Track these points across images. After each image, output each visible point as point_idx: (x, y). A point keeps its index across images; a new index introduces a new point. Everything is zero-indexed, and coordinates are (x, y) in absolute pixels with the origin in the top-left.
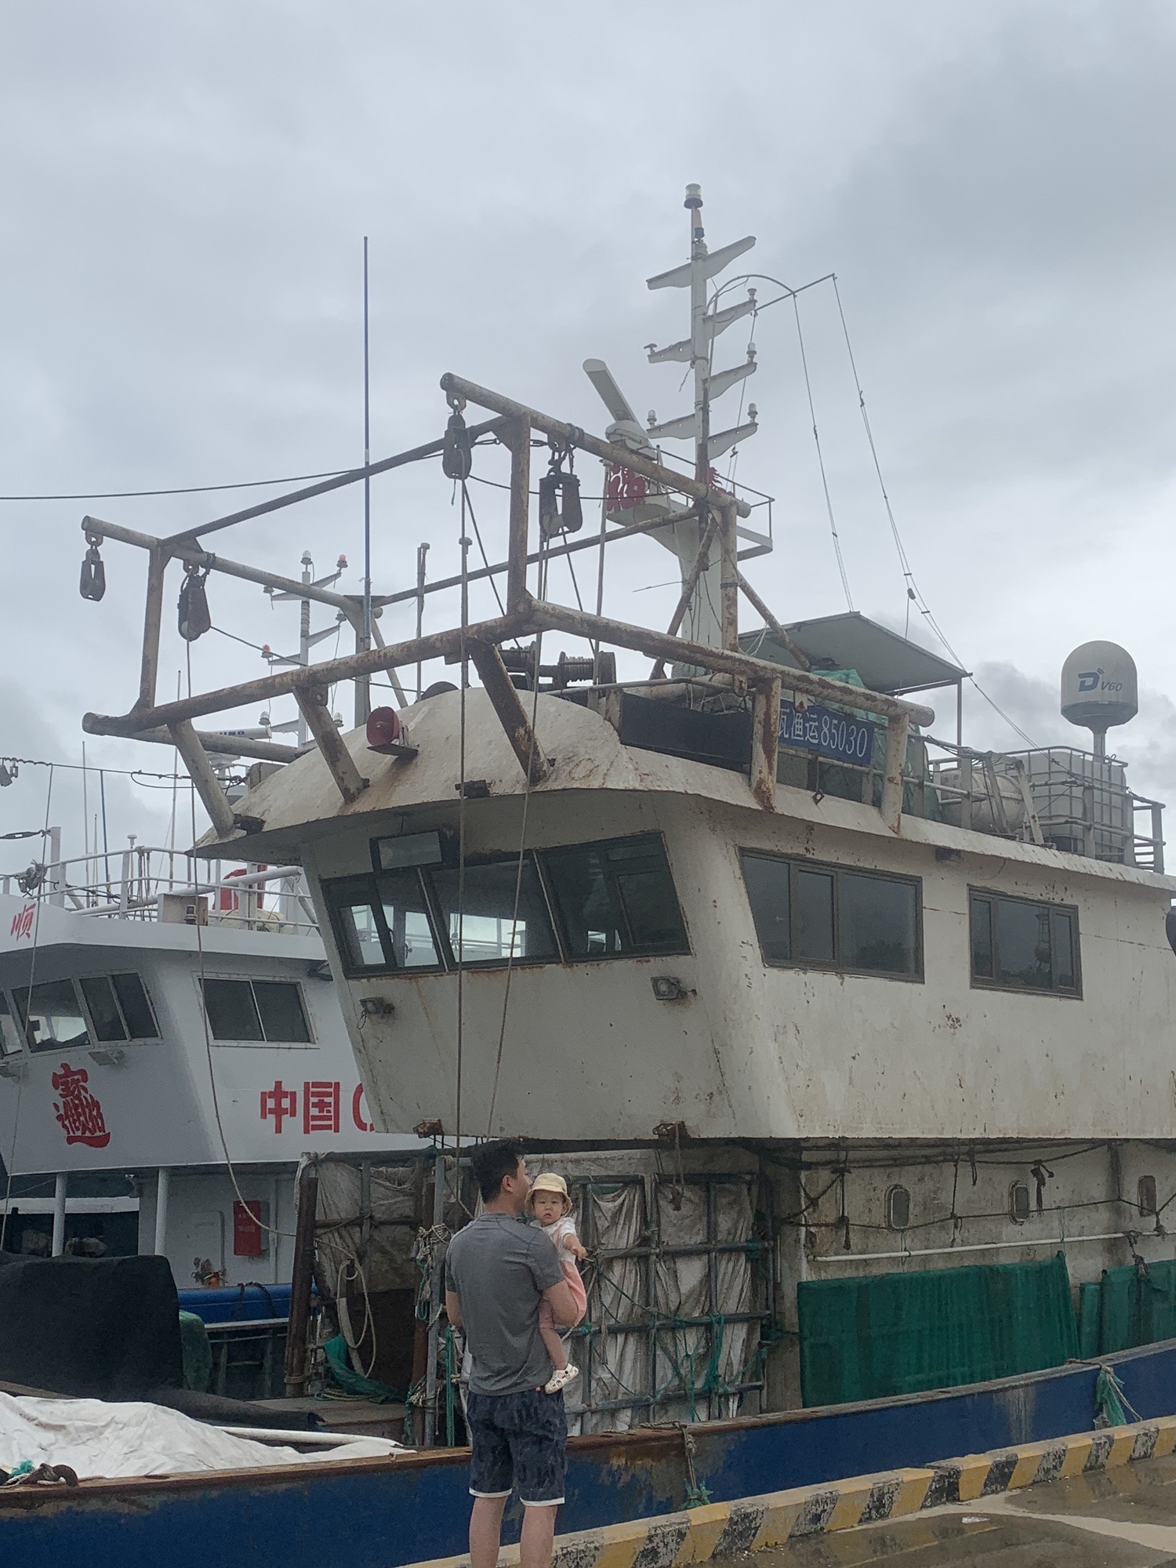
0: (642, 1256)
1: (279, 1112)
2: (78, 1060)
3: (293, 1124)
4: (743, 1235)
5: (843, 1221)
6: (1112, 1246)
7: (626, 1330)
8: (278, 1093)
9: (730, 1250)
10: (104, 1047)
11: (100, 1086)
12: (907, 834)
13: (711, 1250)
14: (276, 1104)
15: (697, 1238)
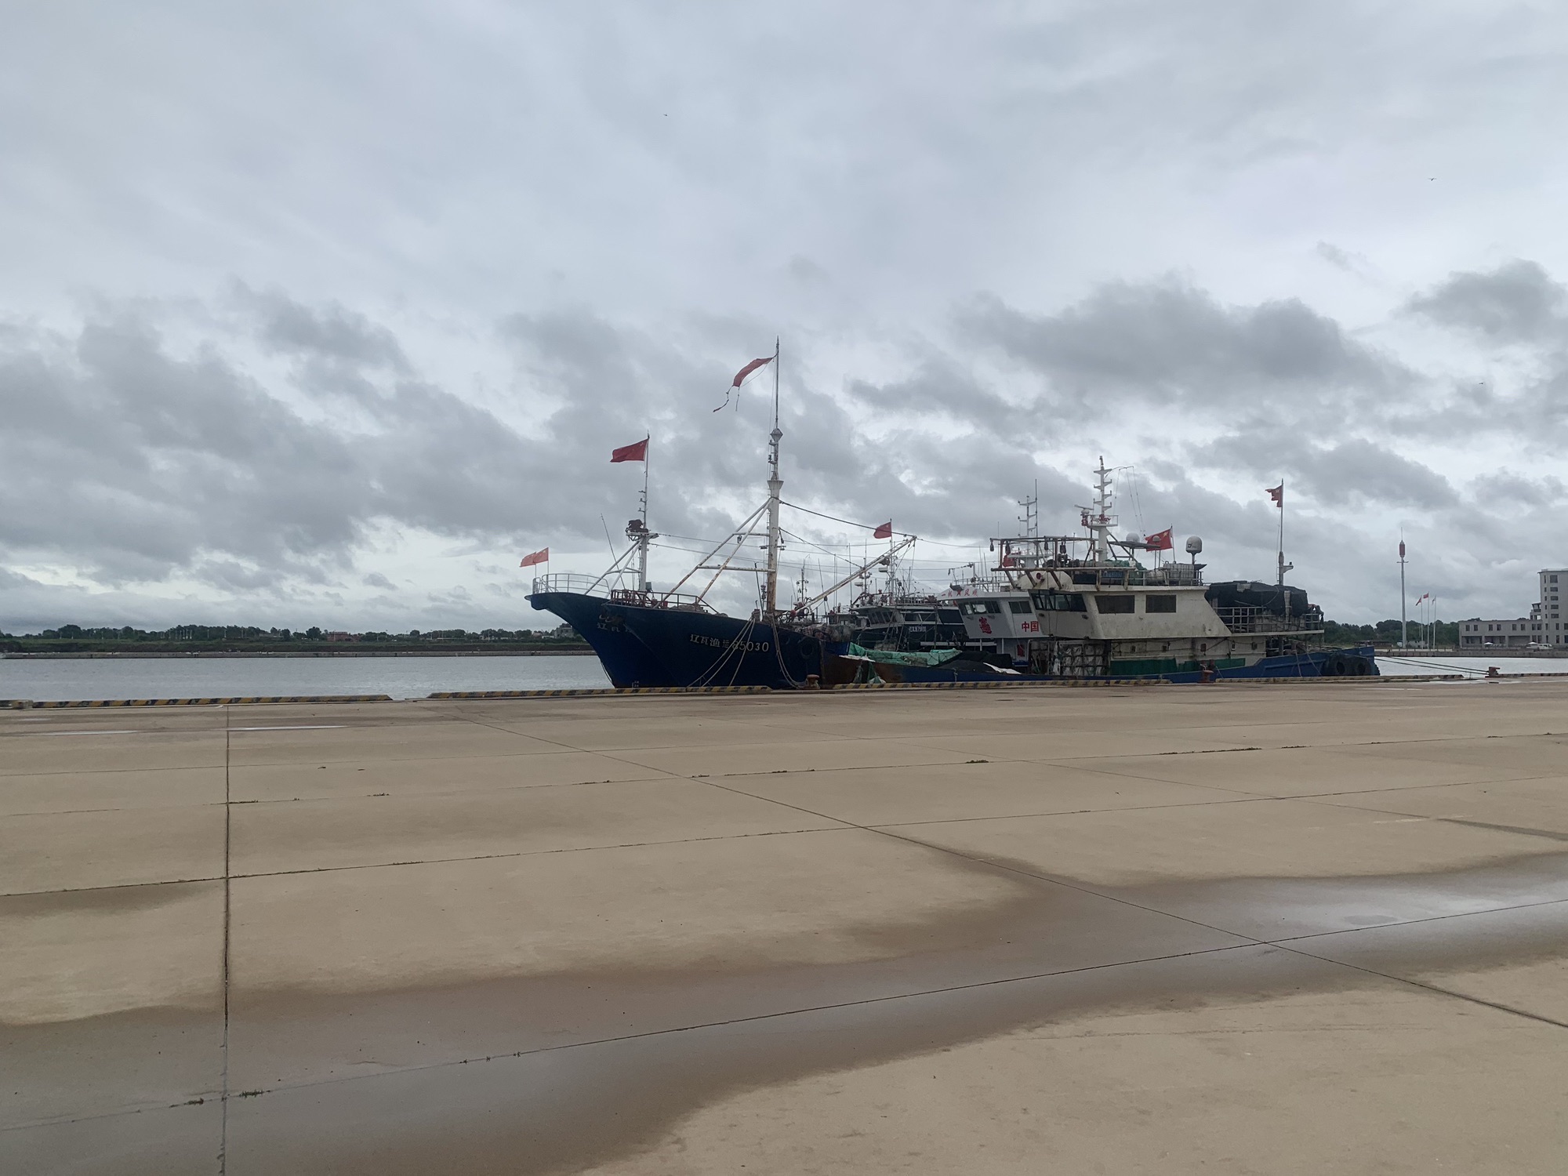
0: (1082, 656)
1: (1025, 627)
2: (985, 616)
3: (1029, 630)
4: (1101, 653)
5: (1120, 652)
6: (1191, 657)
7: (1079, 667)
8: (1025, 624)
9: (1098, 656)
10: (990, 614)
11: (989, 622)
12: (1129, 590)
13: (1095, 656)
14: (1025, 626)
15: (1092, 653)
